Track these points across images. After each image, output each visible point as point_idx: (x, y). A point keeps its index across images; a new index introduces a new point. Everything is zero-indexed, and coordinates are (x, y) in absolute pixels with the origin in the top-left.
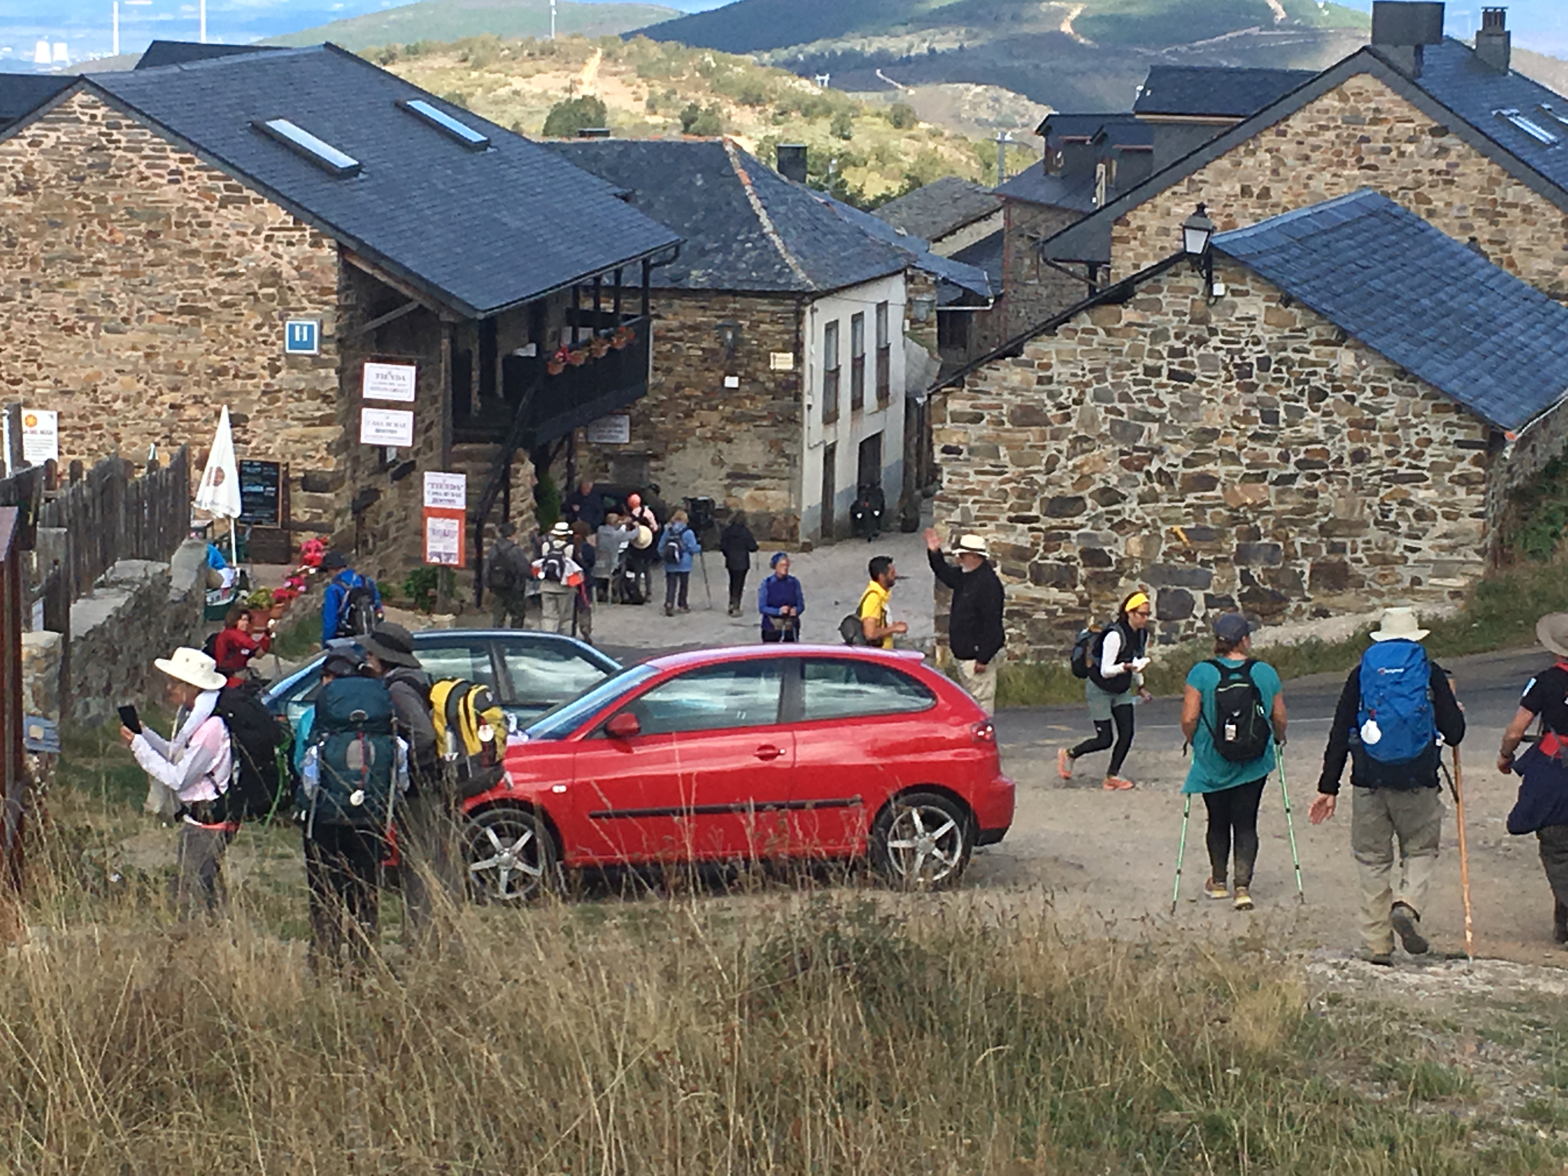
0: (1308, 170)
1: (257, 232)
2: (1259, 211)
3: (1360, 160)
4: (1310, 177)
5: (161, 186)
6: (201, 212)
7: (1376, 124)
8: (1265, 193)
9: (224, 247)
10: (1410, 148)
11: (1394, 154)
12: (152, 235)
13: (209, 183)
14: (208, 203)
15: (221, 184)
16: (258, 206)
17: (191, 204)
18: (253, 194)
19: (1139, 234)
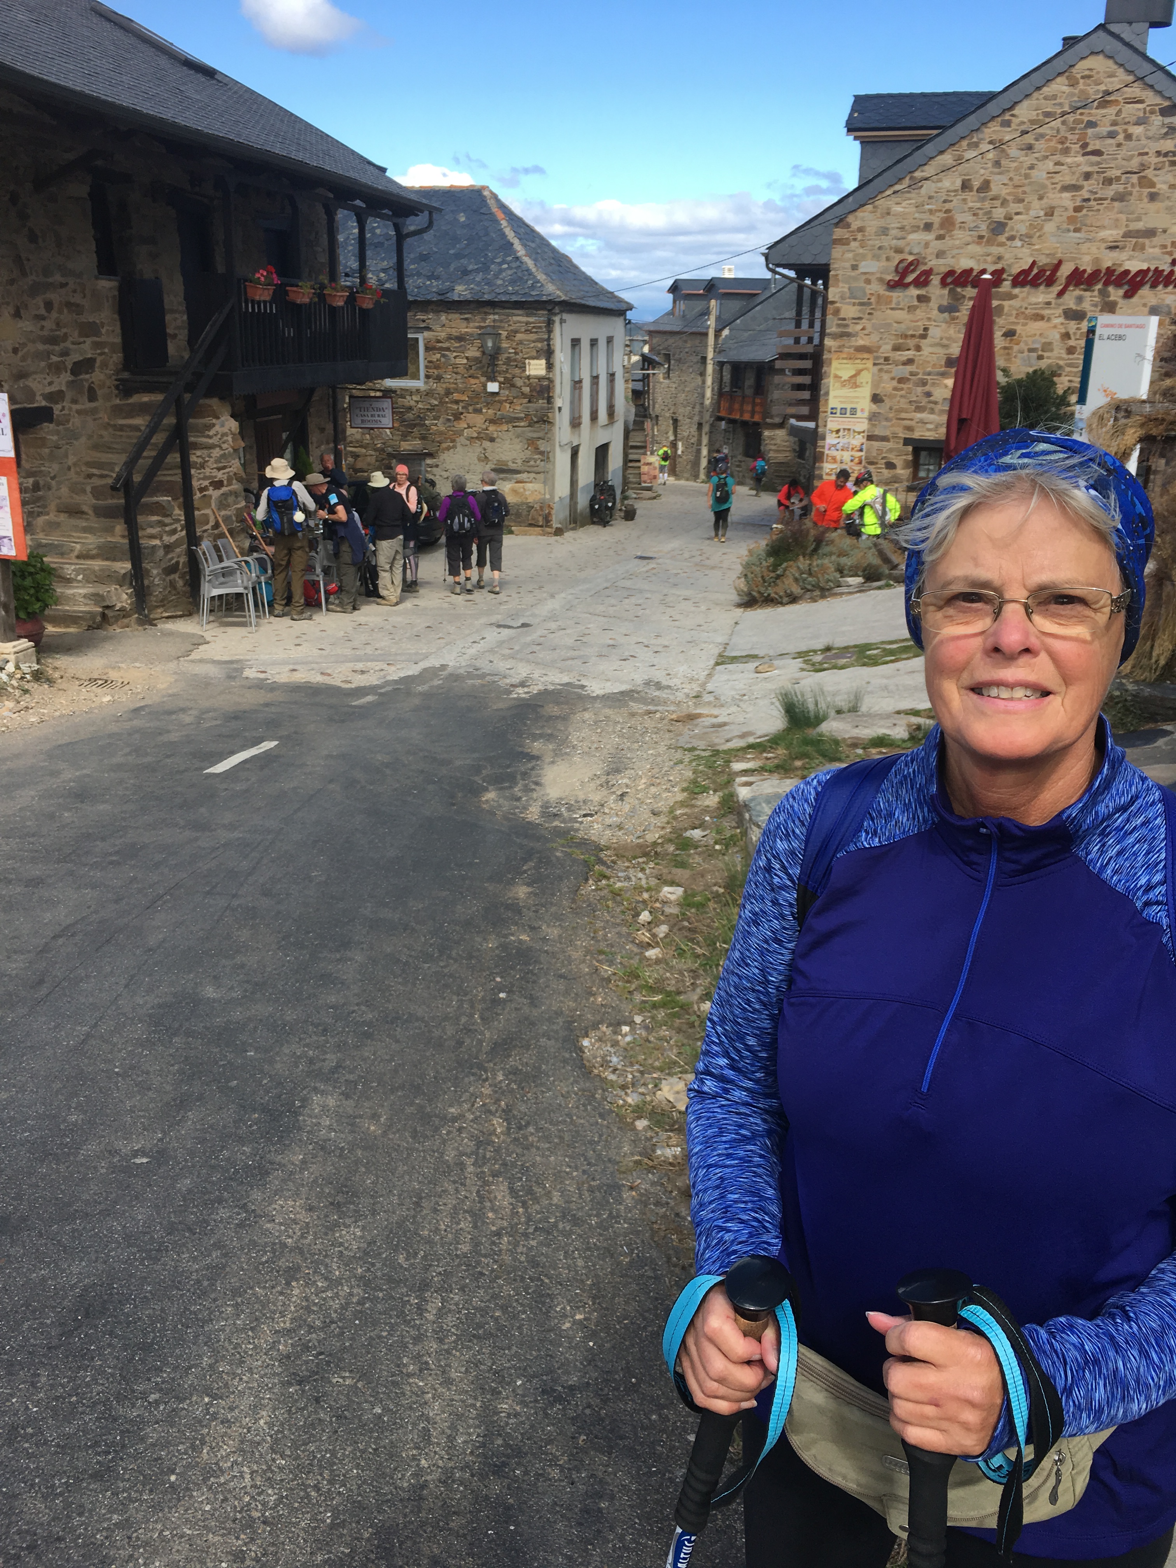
0: (1028, 160)
2: (978, 205)
3: (1085, 145)
4: (1032, 167)
7: (1104, 107)
8: (985, 186)
10: (1137, 130)
19: (859, 236)
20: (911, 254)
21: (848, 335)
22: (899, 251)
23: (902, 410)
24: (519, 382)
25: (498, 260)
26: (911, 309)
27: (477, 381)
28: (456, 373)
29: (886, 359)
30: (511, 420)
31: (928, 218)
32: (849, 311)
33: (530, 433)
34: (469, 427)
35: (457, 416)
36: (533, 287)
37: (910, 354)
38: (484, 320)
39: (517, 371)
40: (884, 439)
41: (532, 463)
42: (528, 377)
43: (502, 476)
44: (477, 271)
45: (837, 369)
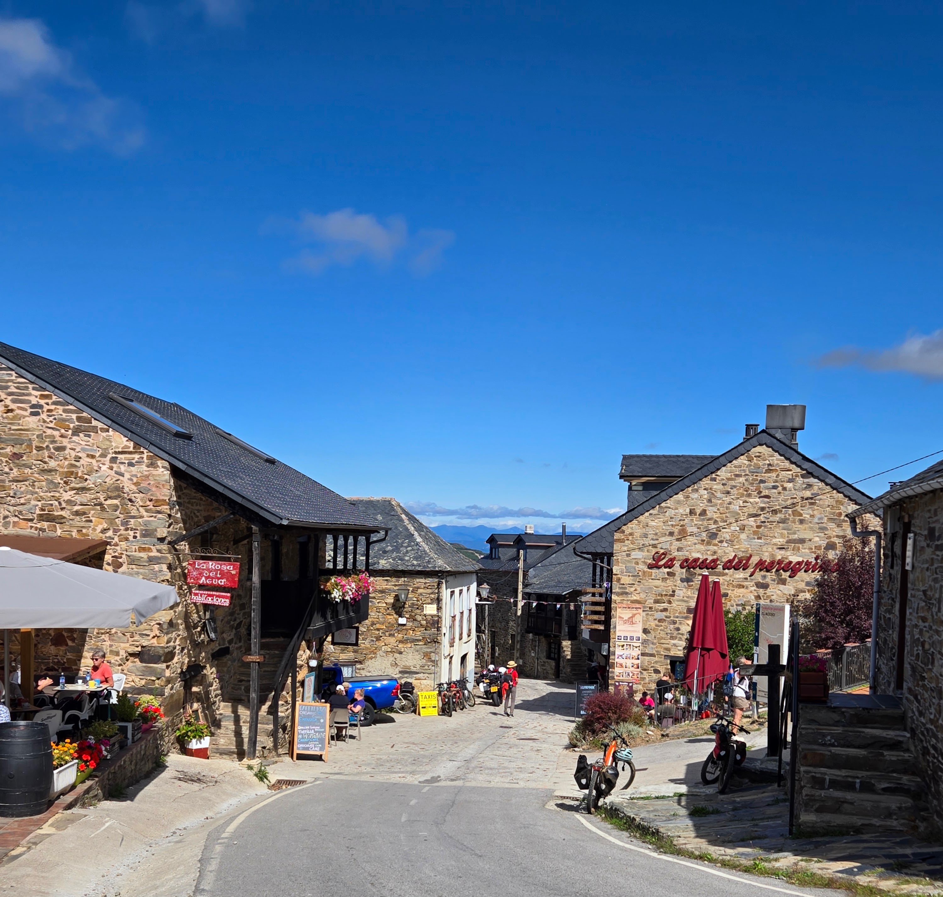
0: (728, 499)
1: (103, 455)
2: (701, 523)
3: (760, 492)
4: (730, 503)
5: (24, 417)
6: (58, 438)
7: (769, 473)
8: (704, 513)
9: (76, 466)
10: (789, 485)
11: (780, 488)
12: (17, 456)
13: (64, 415)
14: (63, 431)
15: (74, 416)
16: (104, 434)
17: (49, 432)
18: (100, 425)
19: (630, 538)
20: (662, 548)
21: (627, 593)
22: (654, 546)
23: (662, 638)
24: (419, 618)
25: (406, 545)
26: (664, 579)
27: (392, 617)
28: (379, 612)
29: (651, 608)
30: (414, 641)
31: (670, 529)
32: (626, 580)
33: (426, 649)
34: (386, 645)
35: (378, 638)
36: (429, 562)
37: (665, 605)
38: (398, 581)
39: (418, 611)
40: (652, 655)
41: (426, 667)
42: (425, 615)
43: (406, 675)
44: (392, 551)
45: (620, 613)
